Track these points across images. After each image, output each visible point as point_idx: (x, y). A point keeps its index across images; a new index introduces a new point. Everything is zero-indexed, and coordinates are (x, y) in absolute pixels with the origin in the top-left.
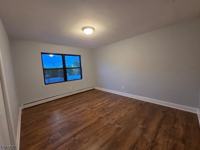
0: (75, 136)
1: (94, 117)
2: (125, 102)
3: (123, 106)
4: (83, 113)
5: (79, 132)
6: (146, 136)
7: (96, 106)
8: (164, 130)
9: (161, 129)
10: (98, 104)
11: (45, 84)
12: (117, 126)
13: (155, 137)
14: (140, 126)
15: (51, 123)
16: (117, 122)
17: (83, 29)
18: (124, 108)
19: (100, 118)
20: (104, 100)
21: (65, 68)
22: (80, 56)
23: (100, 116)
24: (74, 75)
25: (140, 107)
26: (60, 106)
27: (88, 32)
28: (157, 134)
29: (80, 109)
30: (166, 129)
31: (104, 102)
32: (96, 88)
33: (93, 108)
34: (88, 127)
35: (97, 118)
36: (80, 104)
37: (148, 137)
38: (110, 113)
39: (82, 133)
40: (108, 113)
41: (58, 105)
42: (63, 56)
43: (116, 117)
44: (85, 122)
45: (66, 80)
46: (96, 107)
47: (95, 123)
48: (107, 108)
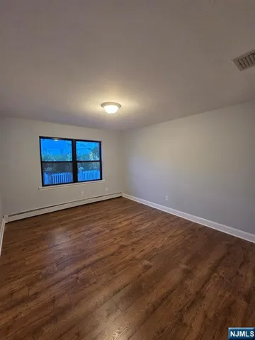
0: (78, 271)
1: (113, 244)
2: (166, 224)
3: (163, 230)
4: (96, 236)
5: (85, 267)
6: (188, 282)
7: (120, 226)
8: (221, 277)
9: (216, 274)
10: (123, 223)
11: (43, 185)
12: (146, 262)
13: (203, 286)
14: (184, 266)
15: (46, 249)
16: (147, 257)
17: (103, 105)
18: (164, 233)
19: (122, 247)
20: (133, 218)
21: (75, 161)
22: (100, 142)
23: (121, 243)
24: (92, 169)
25: (189, 234)
26: (64, 222)
27: (111, 110)
28: (207, 281)
29: (92, 229)
30: (223, 276)
31: (133, 221)
32: (124, 195)
33: (113, 230)
34: (100, 259)
35: (117, 246)
36: (95, 221)
37: (192, 286)
38: (138, 241)
39: (89, 269)
40: (136, 239)
41: (60, 220)
42: (74, 142)
43: (148, 247)
44: (98, 251)
45: (75, 180)
46: (118, 229)
47: (112, 255)
48: (136, 232)
